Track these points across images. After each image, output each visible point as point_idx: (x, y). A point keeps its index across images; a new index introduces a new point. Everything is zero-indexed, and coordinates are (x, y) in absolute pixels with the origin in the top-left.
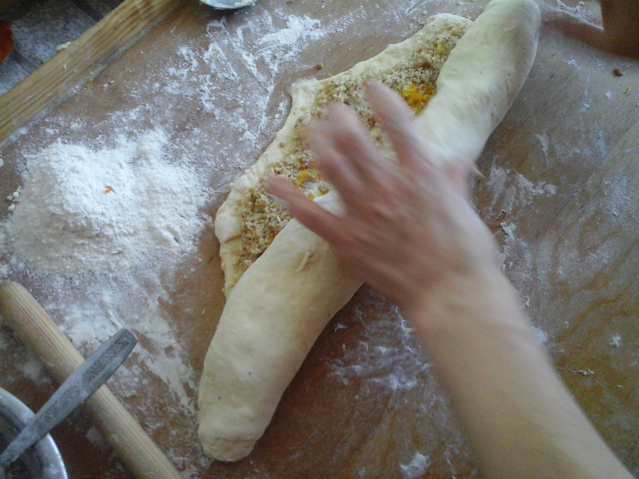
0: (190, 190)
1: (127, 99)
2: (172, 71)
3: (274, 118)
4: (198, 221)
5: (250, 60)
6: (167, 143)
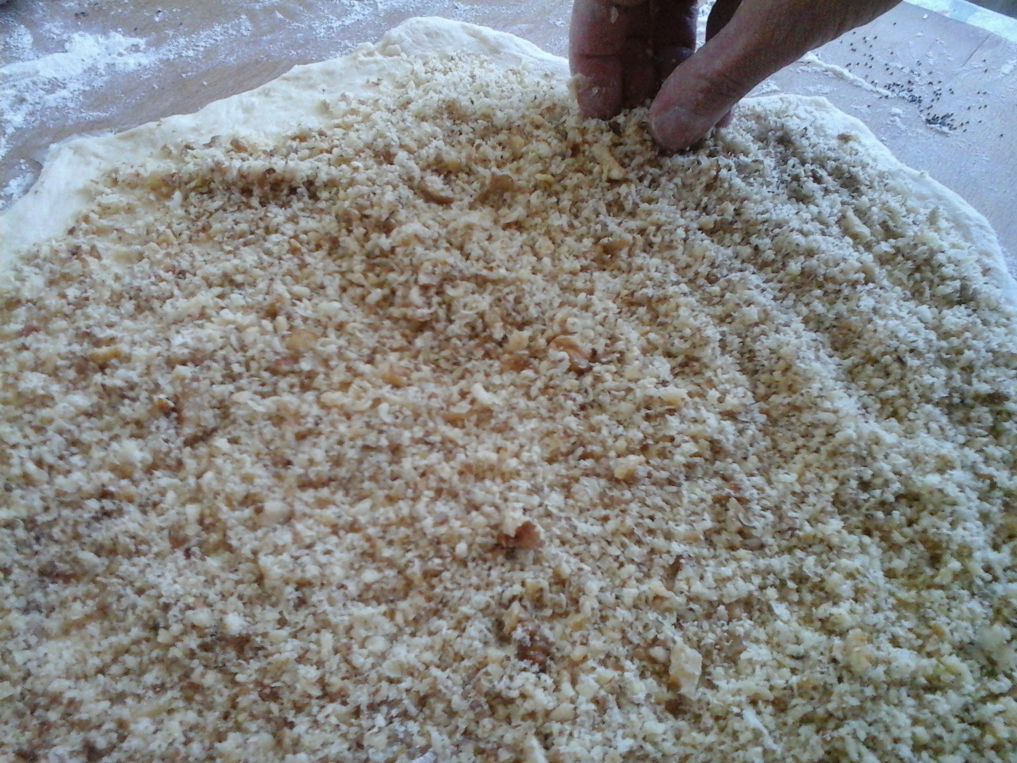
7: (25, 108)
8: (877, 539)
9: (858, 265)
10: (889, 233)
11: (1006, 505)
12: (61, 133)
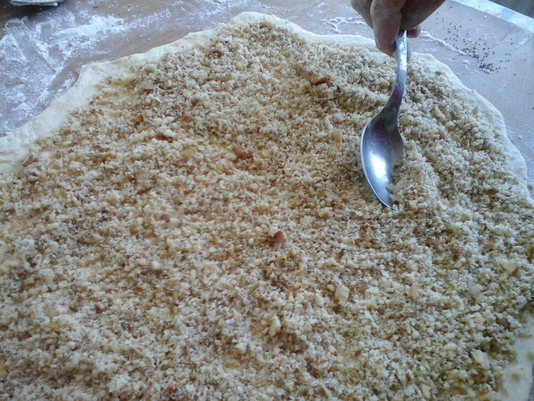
3: (56, 92)
5: (43, 48)
7: (72, 49)
8: (431, 248)
9: (437, 131)
10: (454, 117)
11: (490, 237)
12: (87, 60)
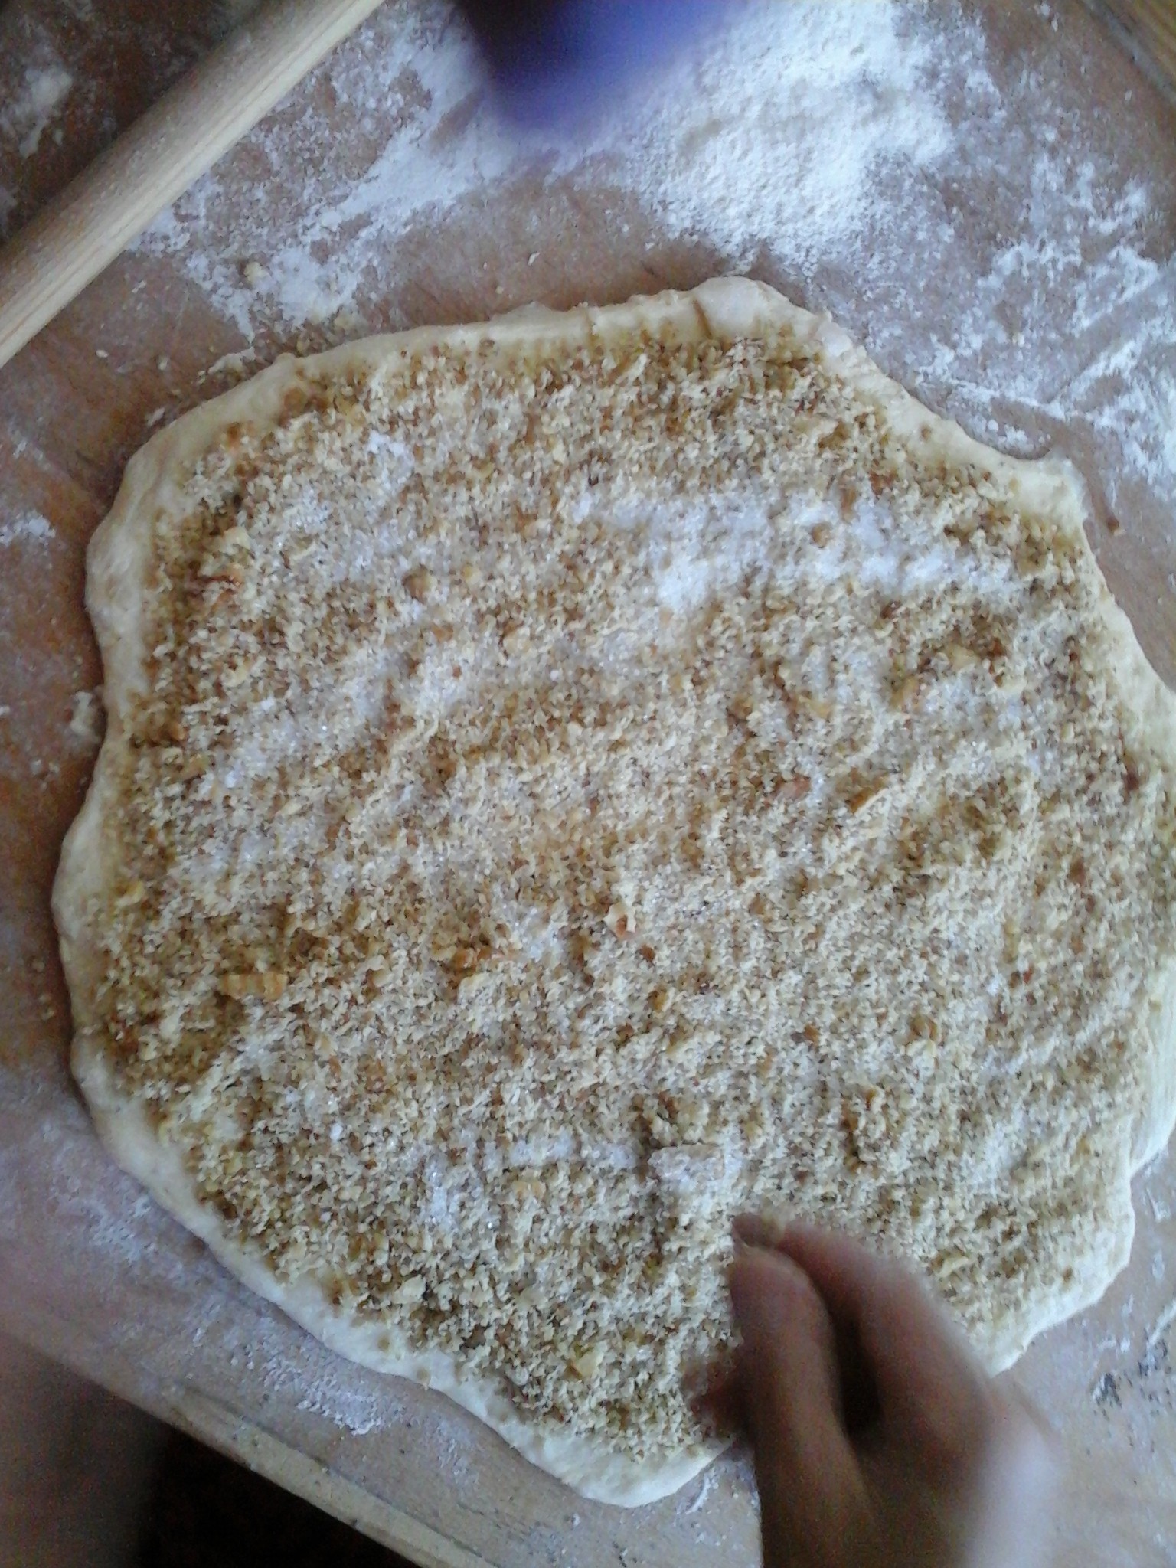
0: (809, 220)
1: (1014, 62)
2: (1087, 171)
3: (988, 418)
4: (737, 238)
5: (1122, 358)
6: (916, 163)
12: (1087, 467)
